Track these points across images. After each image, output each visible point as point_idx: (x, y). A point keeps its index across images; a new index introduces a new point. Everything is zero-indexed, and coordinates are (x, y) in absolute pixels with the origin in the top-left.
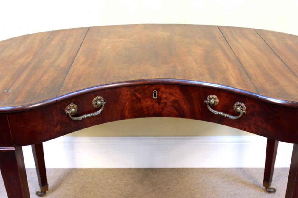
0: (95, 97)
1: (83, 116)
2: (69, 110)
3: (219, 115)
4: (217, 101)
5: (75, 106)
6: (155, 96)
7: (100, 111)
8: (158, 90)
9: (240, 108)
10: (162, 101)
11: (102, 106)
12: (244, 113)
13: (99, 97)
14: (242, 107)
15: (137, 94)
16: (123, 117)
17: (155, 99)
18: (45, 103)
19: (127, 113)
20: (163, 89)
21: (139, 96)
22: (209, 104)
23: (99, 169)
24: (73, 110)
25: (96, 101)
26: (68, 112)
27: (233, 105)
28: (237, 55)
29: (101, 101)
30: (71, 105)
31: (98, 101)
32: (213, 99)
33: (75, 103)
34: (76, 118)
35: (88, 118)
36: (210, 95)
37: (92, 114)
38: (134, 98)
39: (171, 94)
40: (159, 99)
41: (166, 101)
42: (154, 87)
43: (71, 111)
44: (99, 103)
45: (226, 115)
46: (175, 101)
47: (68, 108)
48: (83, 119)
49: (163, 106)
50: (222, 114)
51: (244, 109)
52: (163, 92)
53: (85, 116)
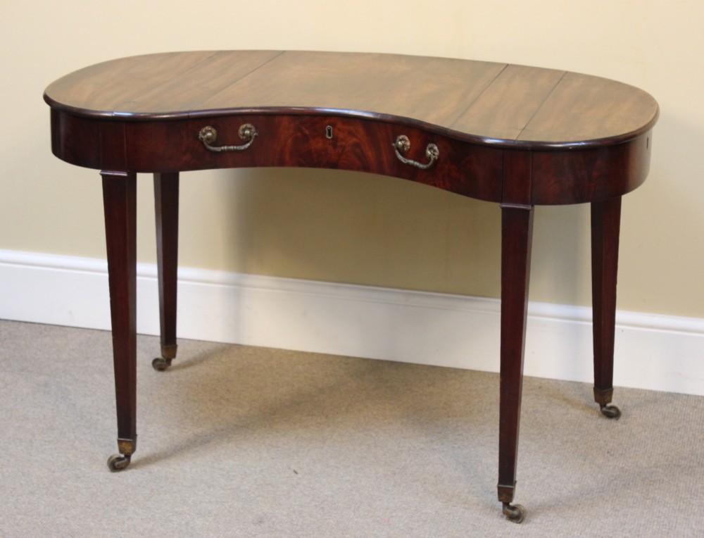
0: (243, 124)
1: (223, 148)
2: (204, 134)
3: (408, 164)
4: (408, 143)
5: (214, 131)
6: (329, 134)
7: (248, 145)
8: (334, 125)
9: (433, 152)
10: (338, 144)
11: (251, 137)
12: (435, 159)
13: (248, 125)
14: (435, 151)
15: (303, 128)
16: (282, 163)
17: (329, 139)
18: (173, 116)
19: (287, 158)
20: (339, 125)
21: (307, 132)
22: (398, 149)
23: (286, 350)
24: (209, 134)
25: (243, 130)
26: (203, 137)
27: (425, 148)
29: (251, 132)
30: (208, 128)
31: (247, 130)
32: (403, 141)
33: (214, 126)
34: (212, 148)
35: (229, 151)
36: (399, 135)
37: (235, 147)
38: (299, 134)
39: (350, 133)
40: (335, 139)
41: (344, 143)
42: (327, 121)
43: (206, 136)
44: (247, 132)
45: (415, 163)
46: (356, 145)
47: (204, 131)
48: (223, 151)
49: (340, 152)
50: (411, 162)
51: (436, 154)
52: (339, 130)
53: (226, 148)
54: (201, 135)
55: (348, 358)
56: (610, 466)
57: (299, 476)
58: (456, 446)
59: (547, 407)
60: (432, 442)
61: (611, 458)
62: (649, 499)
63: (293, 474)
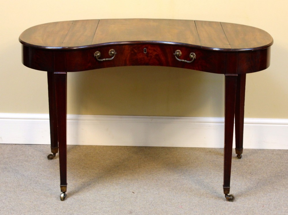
0: (111, 49)
1: (103, 59)
2: (96, 54)
3: (182, 62)
4: (181, 53)
5: (100, 53)
6: (145, 52)
7: (113, 58)
8: (147, 48)
9: (193, 56)
10: (149, 55)
11: (114, 55)
12: (194, 59)
13: (113, 50)
14: (194, 55)
15: (134, 50)
16: (125, 65)
17: (145, 54)
18: (85, 47)
19: (128, 62)
20: (149, 47)
21: (136, 51)
22: (176, 55)
24: (98, 54)
25: (111, 52)
27: (189, 54)
28: (199, 33)
30: (97, 52)
31: (112, 52)
32: (178, 52)
33: (99, 51)
34: (100, 60)
35: (106, 61)
36: (176, 50)
37: (108, 59)
38: (133, 52)
39: (154, 51)
40: (148, 53)
41: (151, 55)
42: (144, 46)
44: (113, 52)
45: (185, 61)
46: (157, 55)
47: (96, 53)
48: (104, 61)
49: (150, 58)
50: (183, 60)
51: (195, 56)
52: (149, 49)
53: (104, 59)
54: (95, 55)
55: (127, 147)
56: (254, 178)
57: (136, 194)
58: (191, 177)
59: (217, 159)
60: (180, 176)
61: (252, 175)
62: (275, 189)
63: (133, 193)
